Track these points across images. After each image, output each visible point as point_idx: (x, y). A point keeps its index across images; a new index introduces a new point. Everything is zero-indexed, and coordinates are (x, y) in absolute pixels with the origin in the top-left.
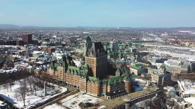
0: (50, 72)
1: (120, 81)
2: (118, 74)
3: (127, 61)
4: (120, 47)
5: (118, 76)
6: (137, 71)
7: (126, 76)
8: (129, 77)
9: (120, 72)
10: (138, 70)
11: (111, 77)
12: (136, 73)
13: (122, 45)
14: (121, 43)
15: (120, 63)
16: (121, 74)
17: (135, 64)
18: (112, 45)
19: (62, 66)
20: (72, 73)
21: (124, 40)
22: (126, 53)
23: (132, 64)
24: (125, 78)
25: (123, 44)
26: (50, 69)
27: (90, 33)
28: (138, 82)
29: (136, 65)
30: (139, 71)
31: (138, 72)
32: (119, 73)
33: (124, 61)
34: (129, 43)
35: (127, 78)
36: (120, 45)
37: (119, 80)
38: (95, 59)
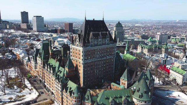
0: (32, 64)
1: (123, 99)
2: (124, 84)
3: (169, 59)
4: (173, 41)
5: (124, 87)
6: (181, 77)
7: (138, 91)
8: (144, 95)
9: (128, 80)
10: (184, 76)
11: (114, 86)
12: (180, 81)
13: (176, 39)
14: (176, 36)
15: (156, 60)
16: (130, 85)
17: (181, 65)
18: (159, 36)
19: (40, 57)
20: (49, 70)
21: (181, 33)
22: (178, 47)
23: (176, 64)
24: (137, 94)
25: (177, 37)
26: (33, 60)
27: (143, 26)
28: (177, 100)
29: (183, 66)
30: (185, 78)
31: (183, 79)
32: (126, 83)
33: (164, 58)
34: (186, 37)
35: (141, 96)
36: (172, 39)
37: (121, 97)
38: (81, 49)
